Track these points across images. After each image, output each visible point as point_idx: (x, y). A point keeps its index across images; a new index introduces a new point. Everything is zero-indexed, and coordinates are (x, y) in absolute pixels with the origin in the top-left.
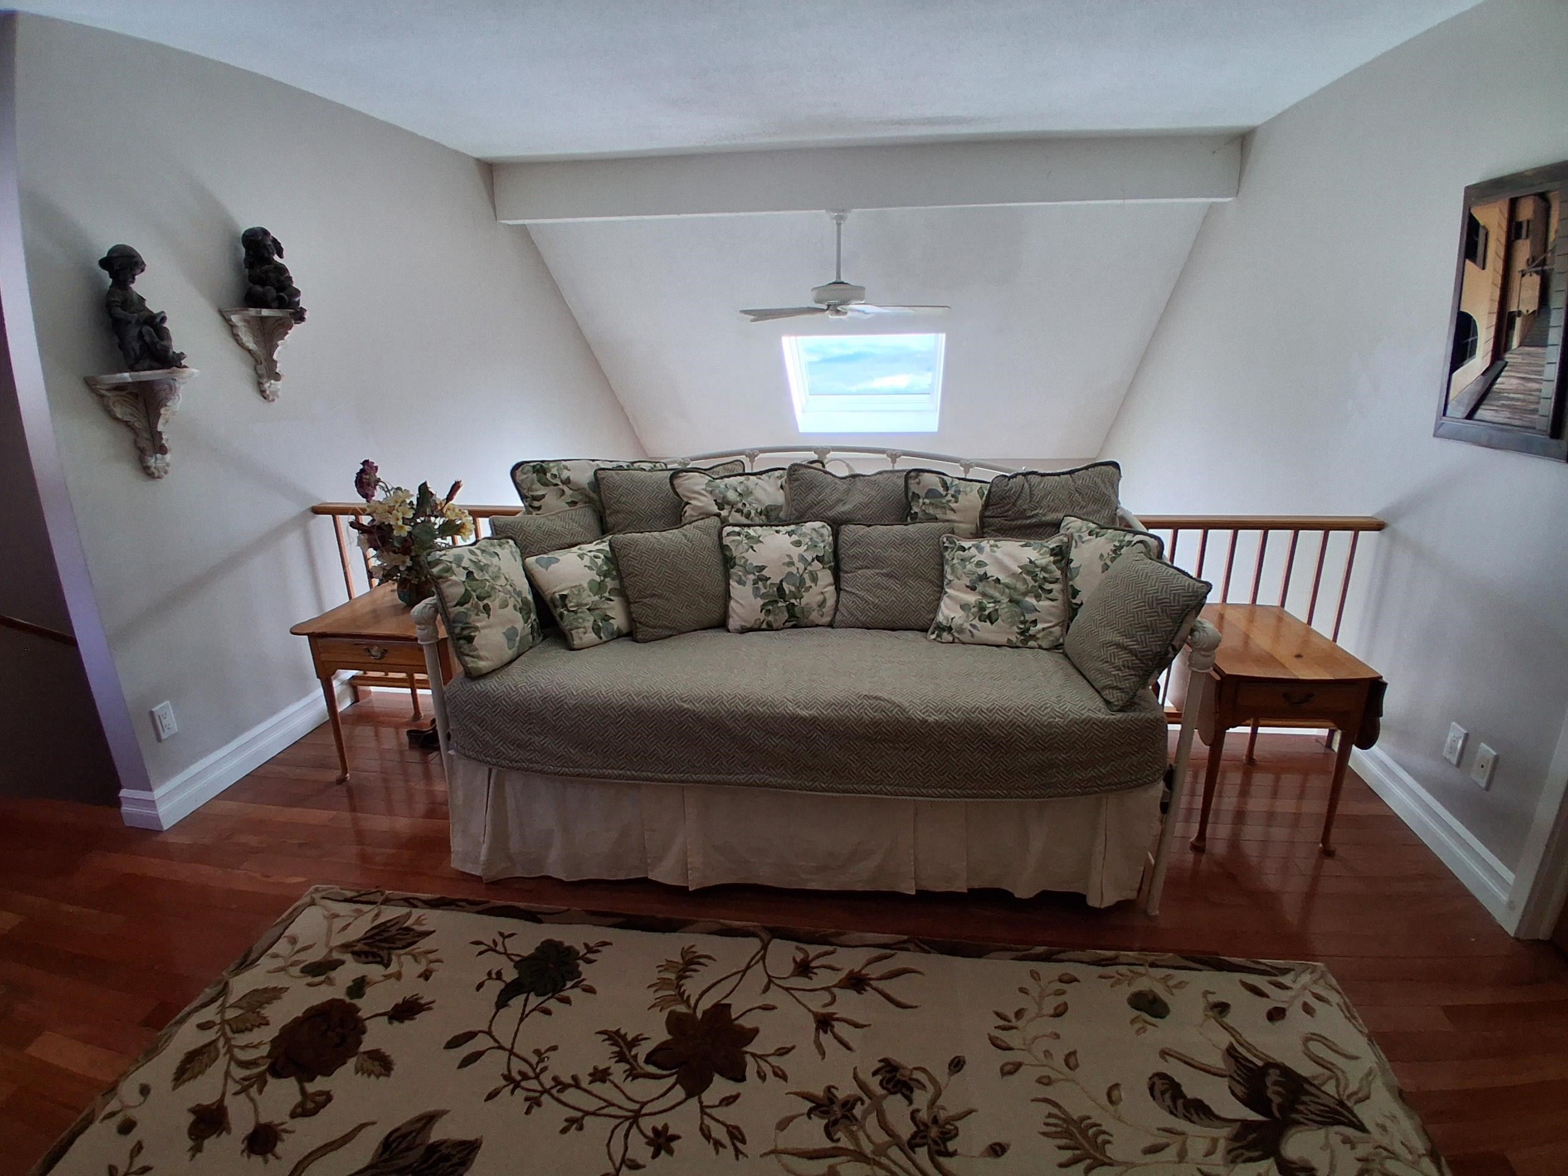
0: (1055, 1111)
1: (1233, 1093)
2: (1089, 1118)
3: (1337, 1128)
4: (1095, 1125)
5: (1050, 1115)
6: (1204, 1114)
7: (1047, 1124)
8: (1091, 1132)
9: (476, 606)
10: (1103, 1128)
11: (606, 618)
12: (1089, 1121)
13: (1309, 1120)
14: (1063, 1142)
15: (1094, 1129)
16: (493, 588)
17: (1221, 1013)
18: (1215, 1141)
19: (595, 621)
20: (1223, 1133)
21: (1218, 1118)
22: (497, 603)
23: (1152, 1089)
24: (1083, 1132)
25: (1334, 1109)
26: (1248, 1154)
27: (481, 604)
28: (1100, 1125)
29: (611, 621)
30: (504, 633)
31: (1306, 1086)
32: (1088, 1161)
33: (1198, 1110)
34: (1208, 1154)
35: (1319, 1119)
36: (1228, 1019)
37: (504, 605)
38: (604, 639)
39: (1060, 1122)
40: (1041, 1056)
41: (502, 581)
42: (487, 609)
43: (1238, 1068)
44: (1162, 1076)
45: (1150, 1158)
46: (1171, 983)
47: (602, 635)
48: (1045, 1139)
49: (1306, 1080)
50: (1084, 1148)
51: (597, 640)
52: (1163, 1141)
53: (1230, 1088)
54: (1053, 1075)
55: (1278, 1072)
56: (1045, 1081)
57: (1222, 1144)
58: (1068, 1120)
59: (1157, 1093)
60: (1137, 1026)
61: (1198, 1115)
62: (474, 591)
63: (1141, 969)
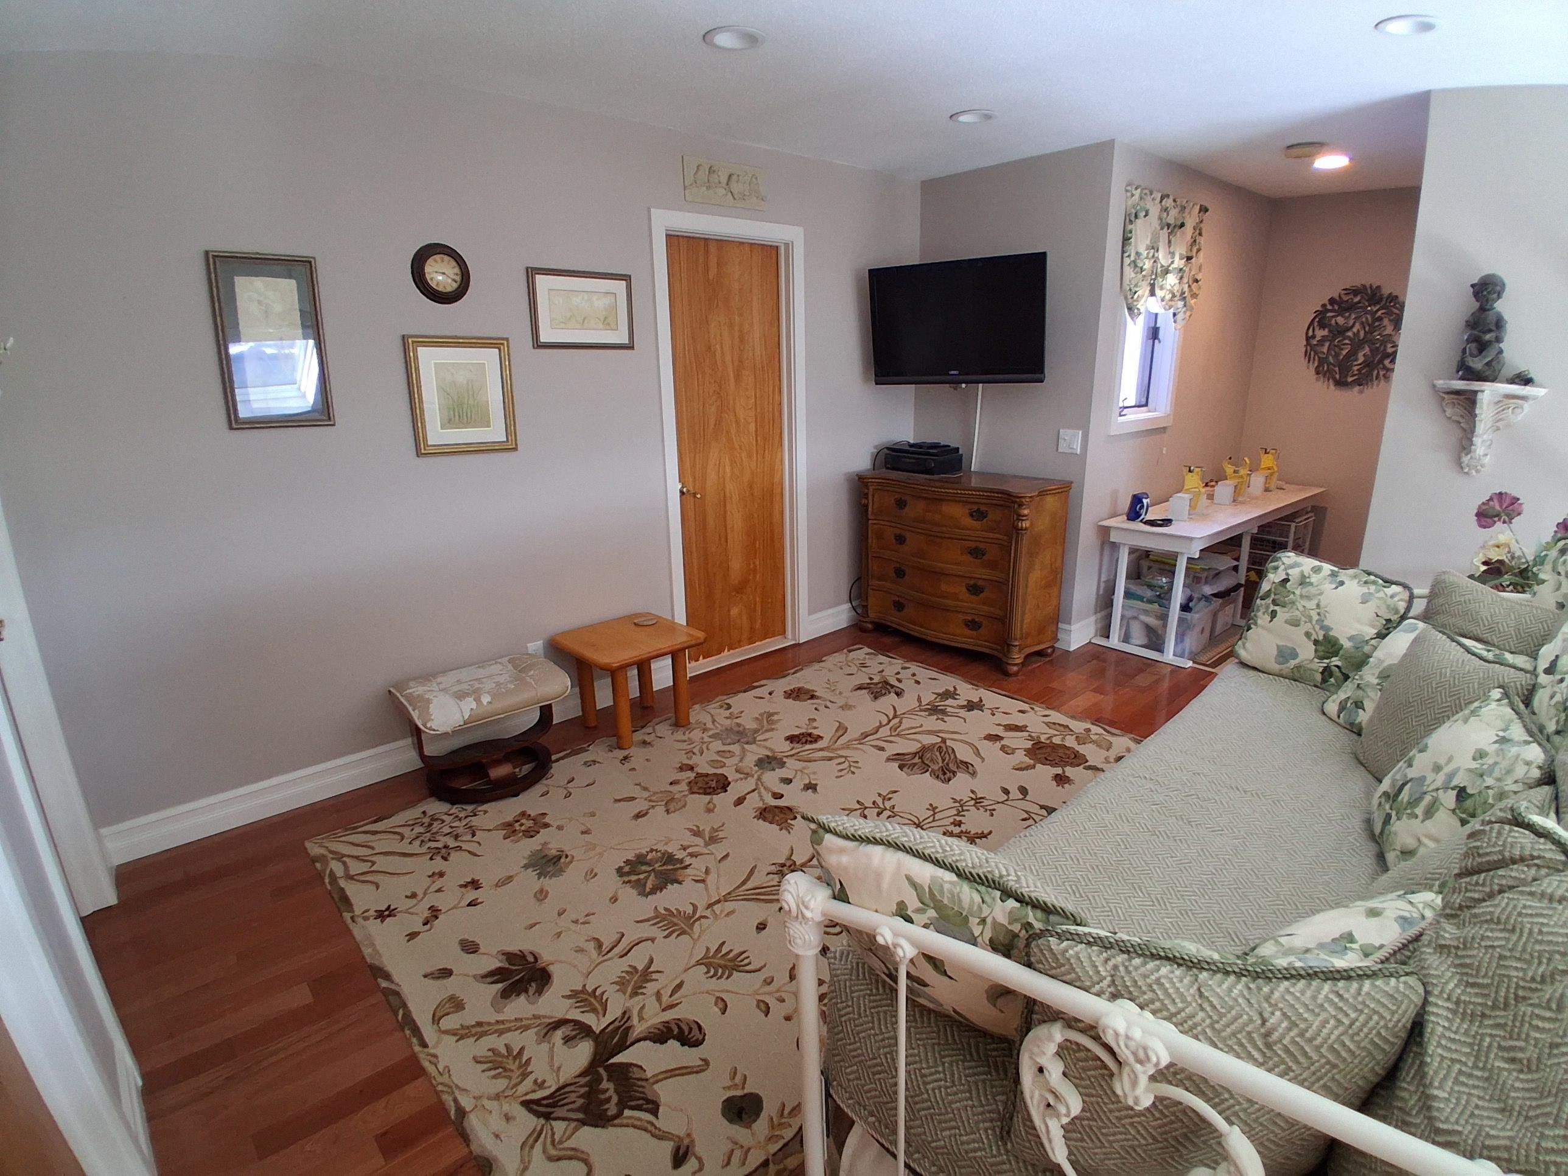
0: (747, 968)
1: (641, 1067)
2: (727, 978)
3: (553, 1089)
4: (721, 977)
5: (750, 963)
6: (655, 1034)
7: (748, 957)
8: (720, 971)
9: (1267, 607)
10: (715, 978)
11: (1359, 705)
12: (725, 977)
13: (575, 1083)
14: (731, 955)
15: (719, 974)
16: (1293, 603)
17: (678, 1149)
18: (641, 1019)
19: (1348, 698)
20: (639, 1028)
21: (644, 1039)
22: (1287, 616)
23: (700, 1027)
24: (724, 967)
25: (554, 1107)
26: (617, 1024)
27: (1272, 607)
28: (718, 979)
29: (1360, 711)
30: (1278, 646)
31: (581, 1116)
32: (711, 954)
33: (661, 1036)
34: (643, 1008)
35: (566, 1090)
36: (668, 1147)
37: (1295, 623)
38: (1341, 721)
39: (742, 963)
40: (784, 995)
41: (1311, 604)
42: (1274, 614)
43: (643, 1093)
44: (697, 1043)
45: (677, 982)
46: (738, 1153)
47: (1341, 715)
48: (742, 950)
49: (584, 1123)
50: (718, 959)
51: (1335, 718)
52: (677, 996)
53: (645, 1071)
54: (767, 989)
55: (609, 1113)
56: (769, 981)
57: (635, 1020)
58: (737, 968)
59: (695, 1027)
60: (738, 1079)
61: (659, 1029)
62: (1275, 595)
63: (774, 1148)
